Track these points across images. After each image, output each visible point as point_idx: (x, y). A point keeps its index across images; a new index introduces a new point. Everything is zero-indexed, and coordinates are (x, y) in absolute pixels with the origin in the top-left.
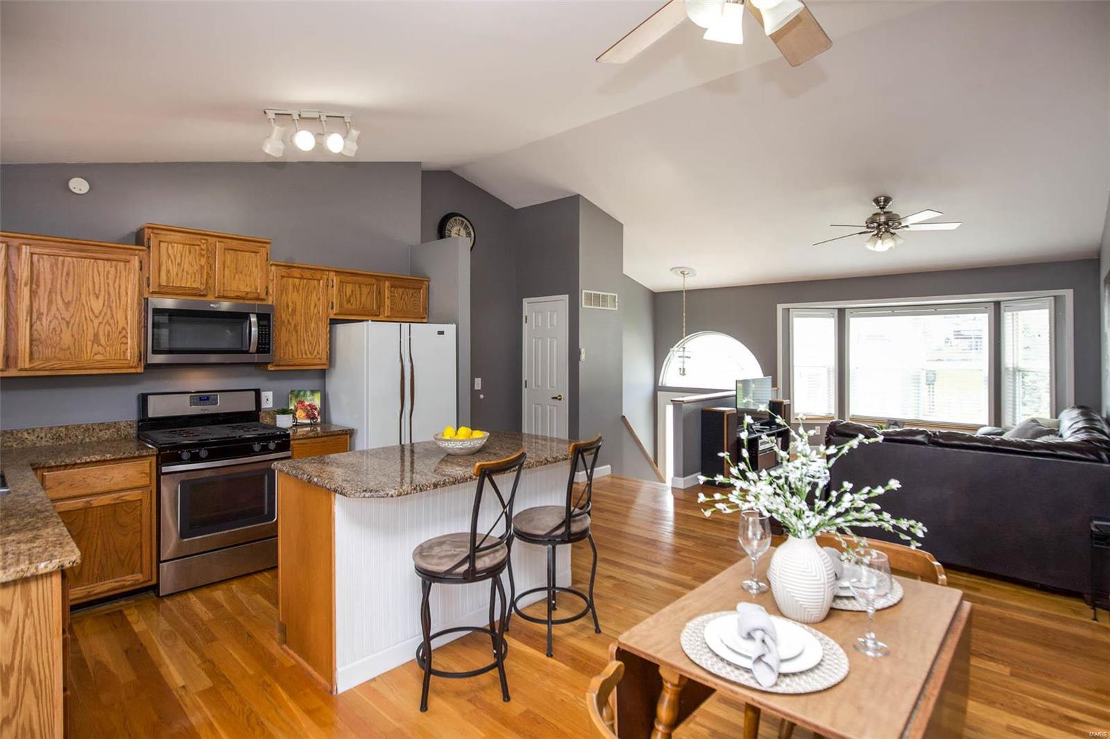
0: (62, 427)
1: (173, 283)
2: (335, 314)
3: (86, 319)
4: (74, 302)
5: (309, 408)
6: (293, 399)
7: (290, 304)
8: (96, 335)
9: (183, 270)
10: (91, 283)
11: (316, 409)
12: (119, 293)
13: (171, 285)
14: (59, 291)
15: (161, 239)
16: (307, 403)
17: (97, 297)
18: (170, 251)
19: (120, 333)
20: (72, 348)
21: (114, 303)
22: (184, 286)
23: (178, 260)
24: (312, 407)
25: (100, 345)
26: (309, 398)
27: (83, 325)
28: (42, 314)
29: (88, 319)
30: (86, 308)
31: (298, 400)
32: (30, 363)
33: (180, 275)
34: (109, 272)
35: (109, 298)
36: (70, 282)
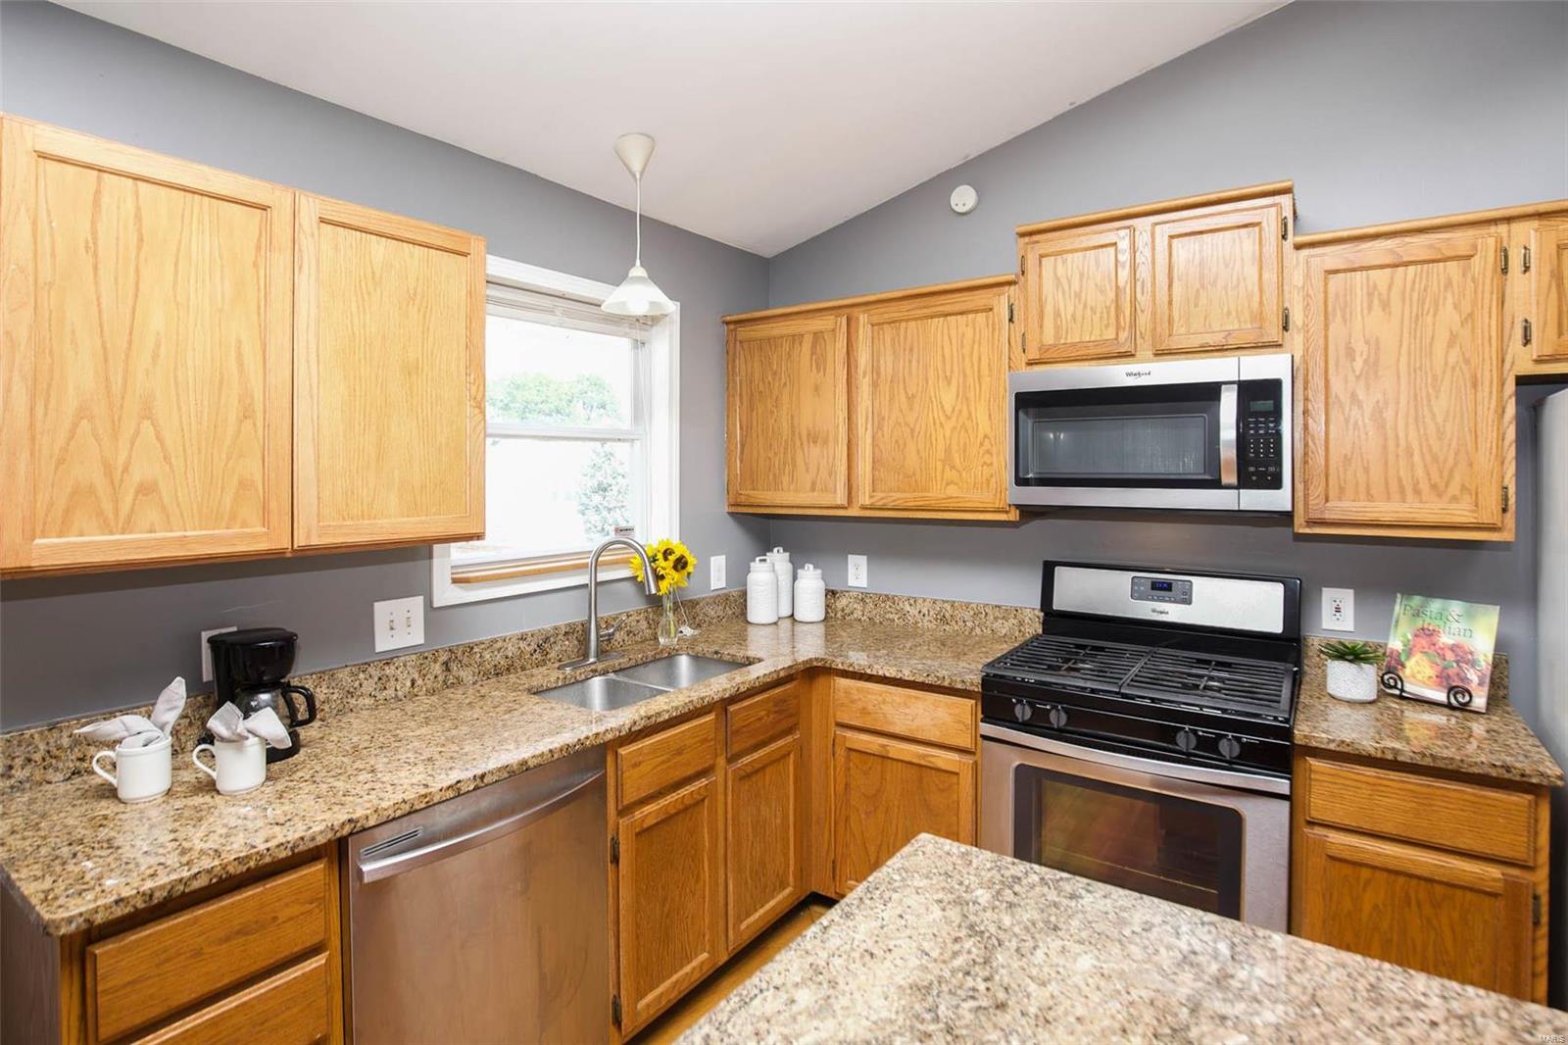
0: (947, 602)
1: (1066, 338)
2: (1539, 361)
3: (934, 424)
4: (920, 394)
5: (1450, 656)
6: (1403, 620)
7: (1360, 347)
8: (948, 450)
9: (1085, 306)
10: (940, 358)
11: (1473, 664)
12: (979, 371)
13: (1062, 341)
14: (901, 379)
15: (1041, 252)
16: (1445, 639)
17: (949, 383)
18: (1061, 271)
19: (981, 444)
20: (918, 472)
21: (972, 393)
22: (1087, 339)
23: (1076, 286)
24: (1463, 655)
25: (953, 467)
26: (1455, 625)
27: (931, 435)
28: (883, 418)
29: (937, 422)
30: (935, 403)
31: (1419, 623)
32: (871, 497)
33: (1079, 319)
34: (963, 335)
35: (965, 382)
36: (914, 363)
